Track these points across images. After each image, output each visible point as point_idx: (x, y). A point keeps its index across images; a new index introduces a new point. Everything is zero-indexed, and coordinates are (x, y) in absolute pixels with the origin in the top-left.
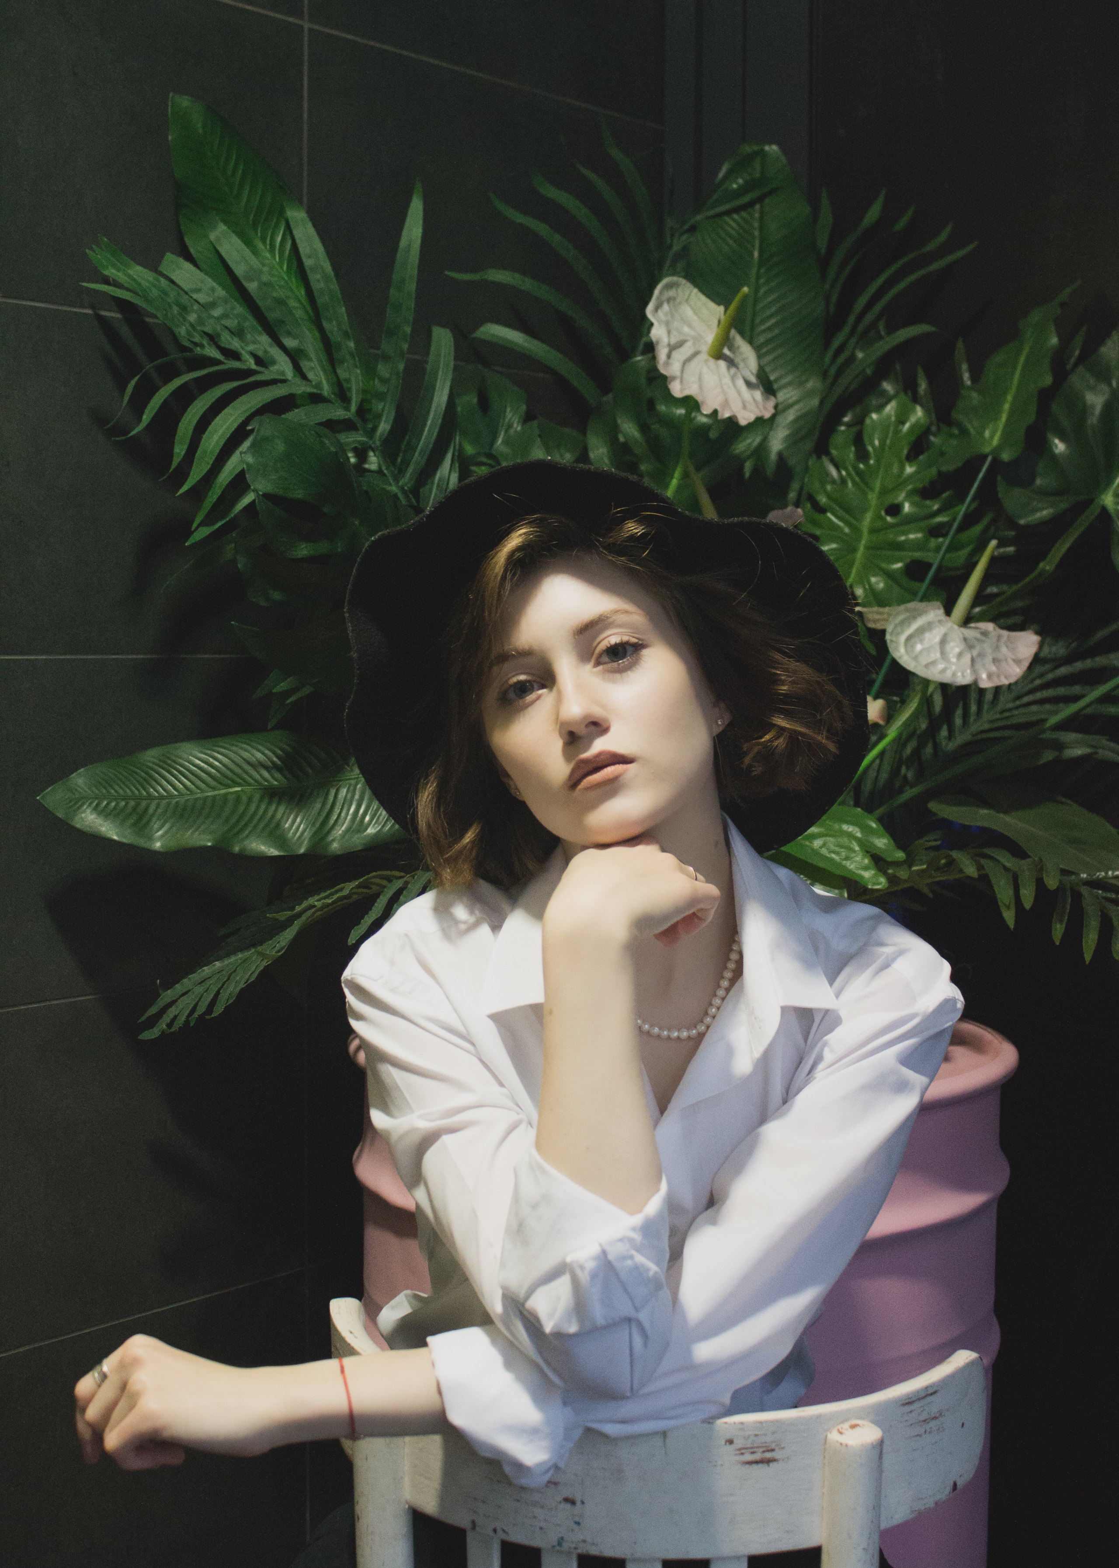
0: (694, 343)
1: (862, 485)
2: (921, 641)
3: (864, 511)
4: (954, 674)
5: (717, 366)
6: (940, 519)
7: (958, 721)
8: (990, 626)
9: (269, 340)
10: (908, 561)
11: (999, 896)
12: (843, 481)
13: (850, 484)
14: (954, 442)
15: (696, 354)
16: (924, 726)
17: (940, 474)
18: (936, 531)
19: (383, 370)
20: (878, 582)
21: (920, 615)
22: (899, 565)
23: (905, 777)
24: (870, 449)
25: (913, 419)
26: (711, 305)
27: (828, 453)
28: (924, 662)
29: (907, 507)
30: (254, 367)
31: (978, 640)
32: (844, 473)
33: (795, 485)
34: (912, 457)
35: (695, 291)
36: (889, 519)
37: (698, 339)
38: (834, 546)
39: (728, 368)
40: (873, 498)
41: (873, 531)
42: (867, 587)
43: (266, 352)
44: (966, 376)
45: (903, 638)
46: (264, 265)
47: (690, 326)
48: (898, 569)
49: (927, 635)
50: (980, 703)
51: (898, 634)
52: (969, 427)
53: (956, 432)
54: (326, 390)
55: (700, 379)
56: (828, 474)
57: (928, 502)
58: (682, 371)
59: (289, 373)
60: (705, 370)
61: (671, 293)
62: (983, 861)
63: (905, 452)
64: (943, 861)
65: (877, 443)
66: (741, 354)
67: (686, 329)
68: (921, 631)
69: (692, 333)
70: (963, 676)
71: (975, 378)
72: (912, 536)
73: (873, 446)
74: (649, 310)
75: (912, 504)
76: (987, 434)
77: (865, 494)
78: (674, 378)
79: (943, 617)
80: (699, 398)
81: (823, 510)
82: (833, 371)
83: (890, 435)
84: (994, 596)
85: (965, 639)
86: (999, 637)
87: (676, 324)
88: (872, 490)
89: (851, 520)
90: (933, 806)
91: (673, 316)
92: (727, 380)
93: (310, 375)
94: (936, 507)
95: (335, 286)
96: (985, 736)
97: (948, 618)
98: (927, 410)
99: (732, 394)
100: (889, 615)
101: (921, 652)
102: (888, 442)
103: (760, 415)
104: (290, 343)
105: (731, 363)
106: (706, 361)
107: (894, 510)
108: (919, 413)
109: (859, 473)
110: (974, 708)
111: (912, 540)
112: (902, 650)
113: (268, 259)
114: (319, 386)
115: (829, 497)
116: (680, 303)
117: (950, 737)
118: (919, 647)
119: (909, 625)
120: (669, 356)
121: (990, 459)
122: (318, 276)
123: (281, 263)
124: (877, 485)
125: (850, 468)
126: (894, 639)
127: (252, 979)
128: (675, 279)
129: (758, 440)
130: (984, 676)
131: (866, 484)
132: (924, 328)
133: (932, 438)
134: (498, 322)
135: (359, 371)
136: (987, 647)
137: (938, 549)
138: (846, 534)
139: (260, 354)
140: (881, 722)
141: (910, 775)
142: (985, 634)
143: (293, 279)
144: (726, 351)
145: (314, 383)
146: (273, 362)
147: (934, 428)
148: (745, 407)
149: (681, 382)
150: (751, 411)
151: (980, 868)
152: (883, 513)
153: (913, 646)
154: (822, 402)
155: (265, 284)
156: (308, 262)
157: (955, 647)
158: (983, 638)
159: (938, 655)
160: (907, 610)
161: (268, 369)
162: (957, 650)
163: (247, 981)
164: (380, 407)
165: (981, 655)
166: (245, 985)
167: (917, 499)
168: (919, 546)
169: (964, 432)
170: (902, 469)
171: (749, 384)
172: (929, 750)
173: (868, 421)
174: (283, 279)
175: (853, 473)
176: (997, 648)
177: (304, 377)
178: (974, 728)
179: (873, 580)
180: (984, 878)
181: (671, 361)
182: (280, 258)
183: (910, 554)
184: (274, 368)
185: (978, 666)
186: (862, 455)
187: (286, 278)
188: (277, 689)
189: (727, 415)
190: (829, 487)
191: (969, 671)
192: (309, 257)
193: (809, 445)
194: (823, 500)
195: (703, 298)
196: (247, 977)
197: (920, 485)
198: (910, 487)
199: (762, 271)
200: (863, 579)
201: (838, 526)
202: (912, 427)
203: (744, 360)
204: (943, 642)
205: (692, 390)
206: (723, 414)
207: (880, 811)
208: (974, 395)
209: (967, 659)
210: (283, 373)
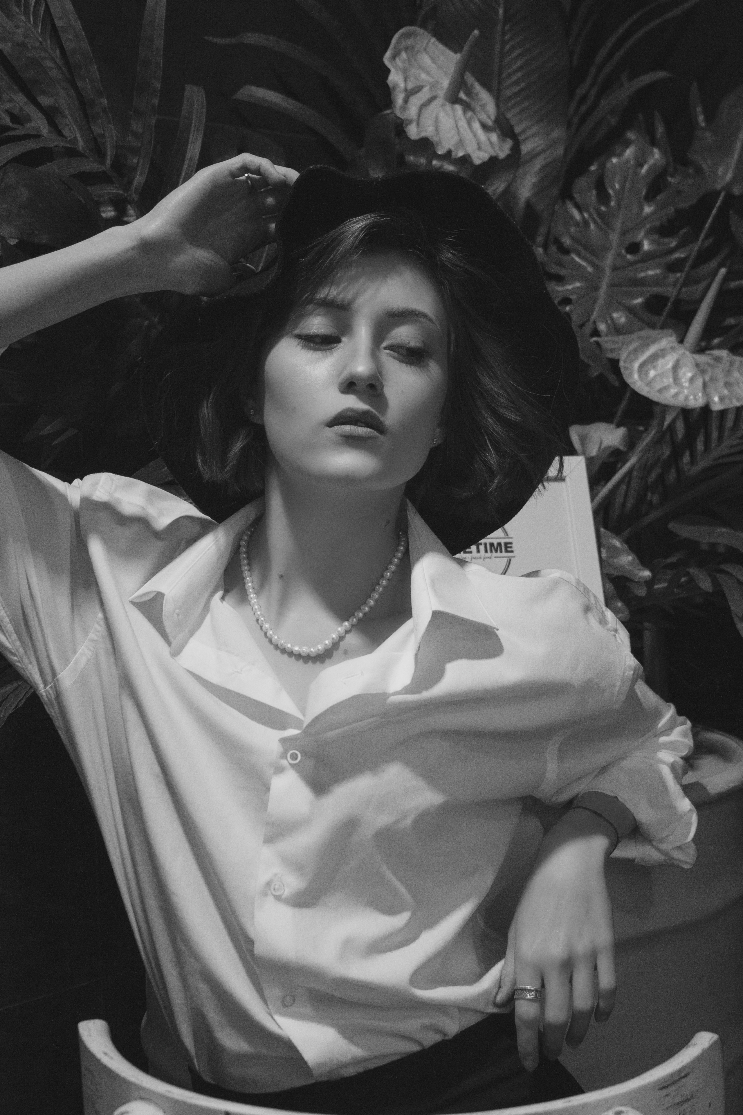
0: (430, 88)
1: (603, 226)
2: (655, 368)
3: (606, 249)
4: (687, 398)
5: (453, 110)
6: (677, 255)
7: (700, 447)
8: (723, 353)
9: (25, 99)
10: (648, 296)
11: (733, 608)
12: (586, 223)
13: (592, 226)
14: (690, 181)
15: (433, 99)
16: (667, 452)
17: (677, 211)
18: (673, 267)
19: (136, 126)
20: (620, 317)
21: (654, 342)
22: (639, 301)
23: (651, 502)
24: (611, 191)
25: (651, 162)
26: (448, 52)
27: (572, 198)
28: (658, 387)
29: (646, 246)
30: (10, 124)
31: (709, 365)
32: (586, 215)
33: (543, 230)
34: (649, 198)
35: (433, 39)
36: (629, 256)
37: (434, 85)
38: (578, 284)
39: (465, 112)
40: (614, 238)
41: (615, 269)
42: (609, 322)
43: (21, 109)
44: (701, 118)
45: (636, 365)
46: (18, 27)
47: (427, 73)
48: (638, 304)
49: (660, 362)
50: (721, 429)
51: (632, 362)
52: (704, 165)
53: (691, 171)
54: (81, 145)
55: (437, 121)
56: (572, 217)
57: (666, 240)
58: (419, 114)
59: (44, 129)
60: (442, 114)
61: (410, 42)
62: (718, 576)
63: (644, 192)
64: (683, 579)
65: (617, 186)
66: (480, 100)
67: (423, 76)
68: (655, 357)
69: (429, 79)
70: (695, 399)
71: (709, 119)
72: (650, 273)
73: (614, 188)
74: (387, 59)
75: (652, 242)
76: (721, 170)
77: (607, 235)
78: (410, 122)
79: (676, 344)
80: (435, 140)
81: (565, 251)
82: (576, 120)
83: (629, 178)
84: (731, 327)
85: (697, 365)
86: (732, 363)
87: (414, 71)
88: (614, 230)
89: (594, 259)
90: (673, 526)
91: (410, 63)
92: (463, 124)
93: (66, 132)
94: (674, 244)
95: (85, 45)
96: (726, 460)
97: (680, 345)
98: (664, 152)
99: (468, 135)
100: (623, 343)
101: (654, 378)
102: (627, 185)
103: (493, 153)
104: (45, 101)
105: (467, 107)
106: (443, 106)
107: (634, 248)
108: (657, 154)
109: (601, 215)
110: (715, 435)
111: (651, 276)
112: (636, 376)
113: (23, 22)
114: (74, 141)
115: (572, 238)
116: (418, 52)
117: (693, 461)
118: (652, 373)
119: (643, 352)
120: (406, 101)
121: (723, 194)
122: (70, 36)
123: (35, 26)
124: (618, 225)
125: (592, 211)
126: (628, 365)
127: (21, 705)
128: (412, 28)
129: (502, 187)
130: (716, 399)
131: (607, 224)
132: (660, 75)
133: (670, 179)
134: (259, 84)
135: (112, 127)
136: (719, 372)
137: (674, 285)
138: (590, 273)
139: (16, 112)
140: (622, 448)
141: (655, 499)
142: (718, 359)
143: (49, 42)
144: (462, 95)
145: (69, 139)
146: (29, 119)
147: (671, 169)
148: (479, 148)
149: (418, 125)
150: (486, 152)
151: (715, 583)
152: (623, 252)
153: (647, 373)
154: (566, 151)
155: (19, 45)
156: (59, 23)
157: (687, 373)
158: (715, 363)
159: (671, 380)
160: (639, 338)
161: (23, 126)
162: (689, 375)
163: (16, 706)
164: (135, 161)
165: (713, 379)
166: (12, 711)
167: (656, 237)
168: (657, 281)
169: (699, 171)
170: (641, 208)
171: (485, 127)
172: (672, 475)
173: (608, 165)
174: (39, 41)
175: (595, 216)
176: (729, 373)
177: (60, 133)
178: (715, 453)
179: (615, 315)
180: (719, 593)
181: (409, 105)
182: (34, 21)
183: (649, 289)
184: (29, 125)
185: (710, 389)
186: (603, 196)
187: (41, 39)
188: (44, 432)
189: (461, 154)
190: (572, 229)
191: (700, 395)
192: (61, 18)
193: (555, 191)
194: (567, 241)
195: (441, 47)
196: (16, 703)
197: (658, 224)
198: (648, 226)
199: (507, 27)
200: (605, 315)
201: (581, 265)
202: (651, 170)
203: (483, 107)
204: (676, 368)
205: (429, 131)
206: (456, 155)
207: (626, 533)
208: (708, 134)
209: (699, 382)
210: (38, 129)
